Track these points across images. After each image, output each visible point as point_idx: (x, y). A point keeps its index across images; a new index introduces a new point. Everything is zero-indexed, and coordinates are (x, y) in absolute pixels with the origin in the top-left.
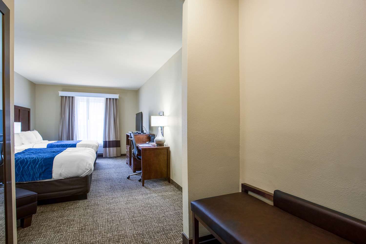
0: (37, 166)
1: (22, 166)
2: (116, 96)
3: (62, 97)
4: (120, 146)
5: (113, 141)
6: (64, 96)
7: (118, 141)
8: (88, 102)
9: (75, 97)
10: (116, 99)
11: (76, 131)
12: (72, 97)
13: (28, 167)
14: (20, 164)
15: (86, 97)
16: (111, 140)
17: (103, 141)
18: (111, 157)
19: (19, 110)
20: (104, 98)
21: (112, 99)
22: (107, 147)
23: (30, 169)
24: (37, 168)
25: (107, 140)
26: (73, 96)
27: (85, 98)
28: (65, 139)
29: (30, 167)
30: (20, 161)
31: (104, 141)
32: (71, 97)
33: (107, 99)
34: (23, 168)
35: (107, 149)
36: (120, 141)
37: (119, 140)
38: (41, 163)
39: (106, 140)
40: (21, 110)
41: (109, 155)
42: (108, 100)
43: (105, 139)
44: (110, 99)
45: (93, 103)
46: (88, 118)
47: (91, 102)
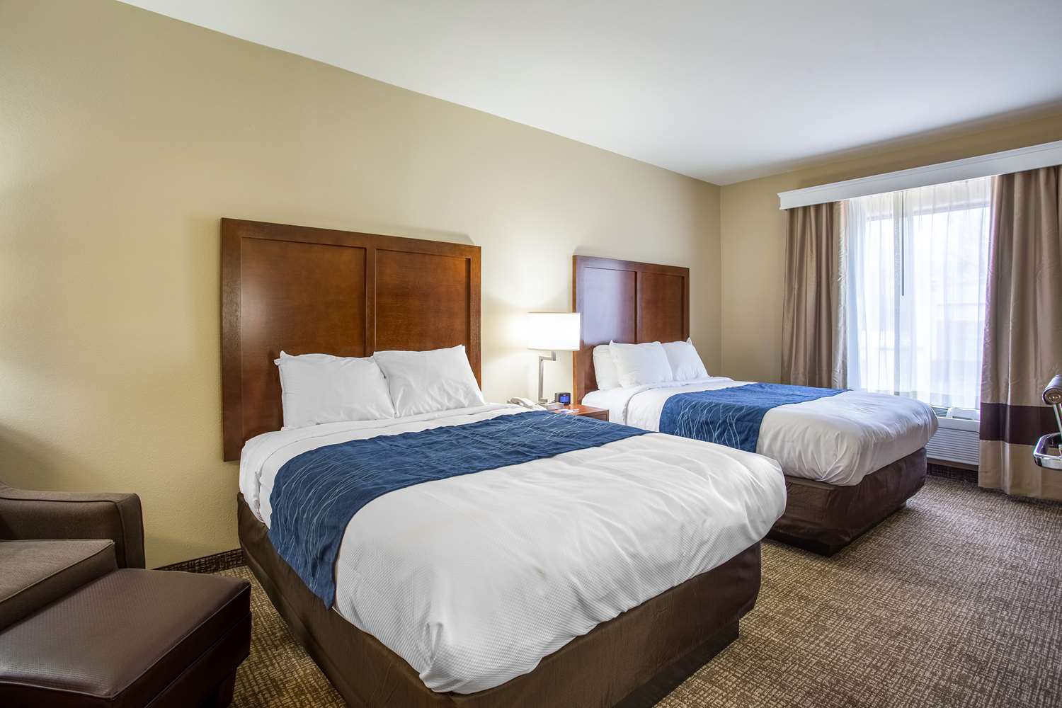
3: (792, 211)
9: (842, 201)
11: (845, 348)
12: (831, 206)
15: (892, 193)
16: (1031, 402)
17: (982, 404)
18: (1032, 495)
20: (989, 178)
21: (1048, 169)
22: (1004, 439)
25: (1007, 400)
27: (889, 196)
28: (801, 377)
31: (988, 401)
32: (824, 208)
33: (1008, 179)
35: (1004, 446)
39: (1002, 401)
41: (1016, 482)
42: (1018, 183)
43: (998, 397)
44: (1030, 175)
45: (927, 218)
46: (901, 289)
47: (921, 213)
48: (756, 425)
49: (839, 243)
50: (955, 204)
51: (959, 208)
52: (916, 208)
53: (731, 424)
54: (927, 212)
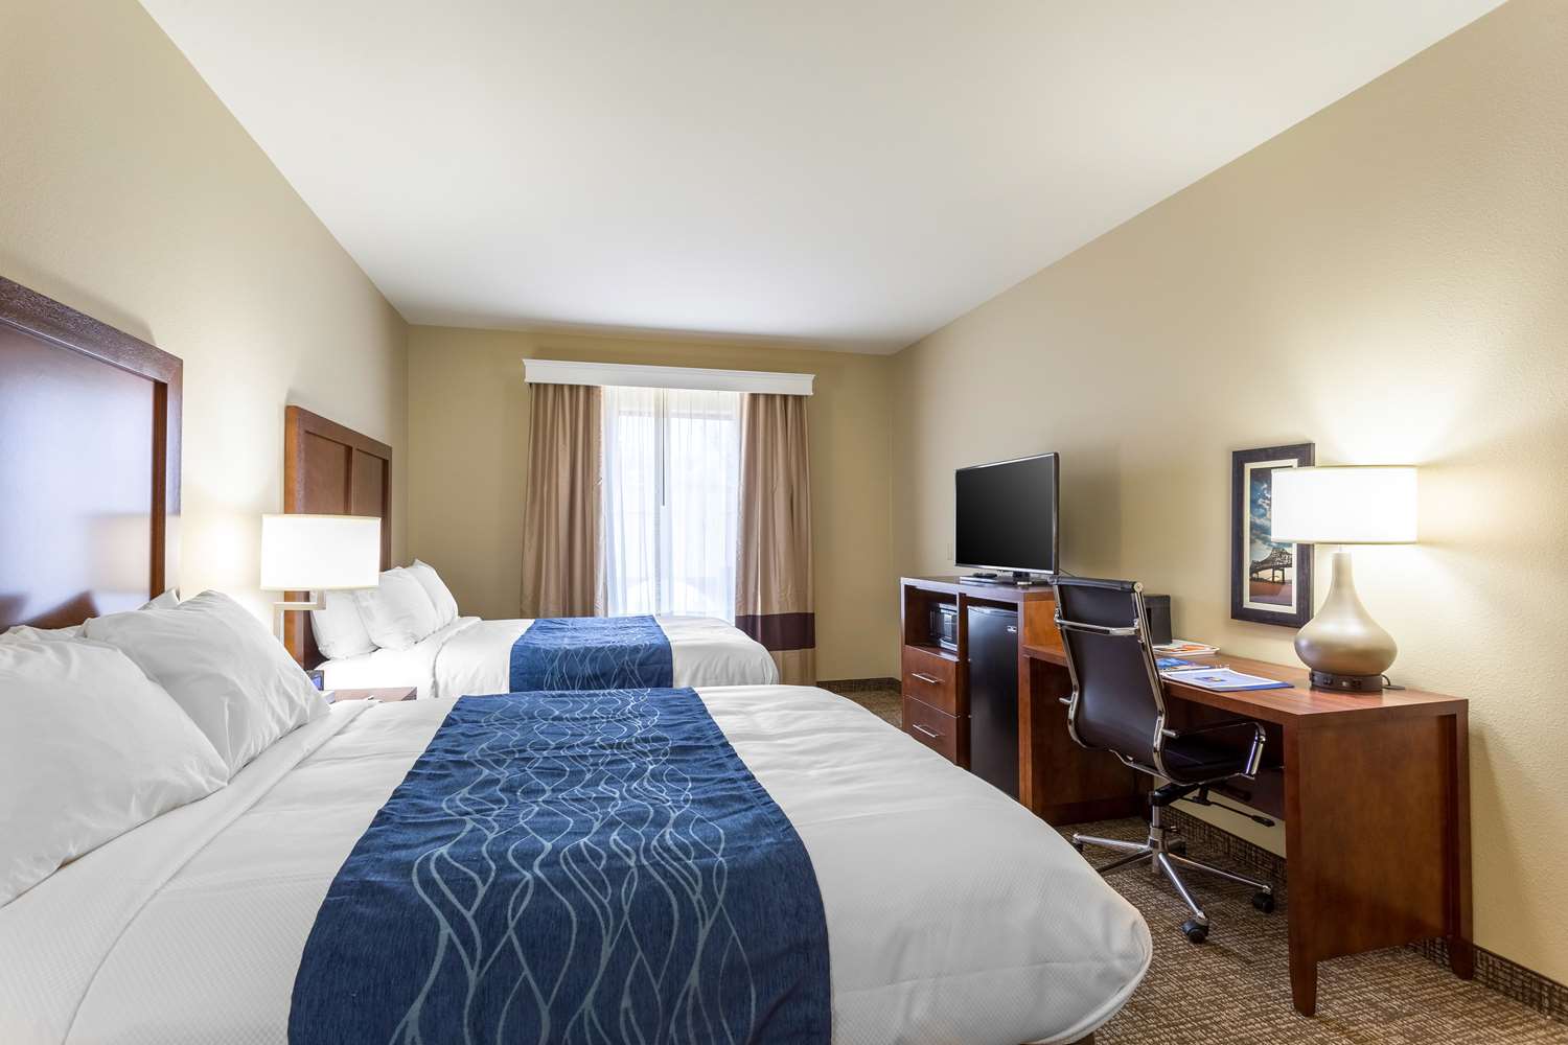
0: (694, 978)
1: (546, 986)
2: (799, 384)
3: (539, 388)
4: (812, 645)
5: (784, 617)
6: (546, 385)
7: (807, 614)
8: (661, 414)
9: (603, 387)
10: (799, 399)
12: (588, 389)
13: (607, 1005)
14: (526, 972)
15: (653, 390)
16: (776, 610)
17: (736, 617)
19: (349, 450)
20: (739, 393)
21: (781, 396)
23: (627, 1020)
24: (690, 1001)
25: (755, 610)
26: (590, 384)
27: (650, 394)
29: (626, 1002)
30: (518, 929)
31: (741, 614)
32: (582, 390)
33: (754, 397)
34: (564, 1008)
36: (813, 614)
37: (810, 611)
38: (719, 933)
39: (752, 612)
40: (355, 453)
42: (761, 402)
43: (746, 609)
44: (770, 398)
45: (685, 422)
46: (662, 497)
47: (678, 415)
48: (666, 667)
49: (599, 438)
50: (707, 412)
51: (713, 417)
52: (674, 411)
53: (632, 672)
54: (684, 416)
